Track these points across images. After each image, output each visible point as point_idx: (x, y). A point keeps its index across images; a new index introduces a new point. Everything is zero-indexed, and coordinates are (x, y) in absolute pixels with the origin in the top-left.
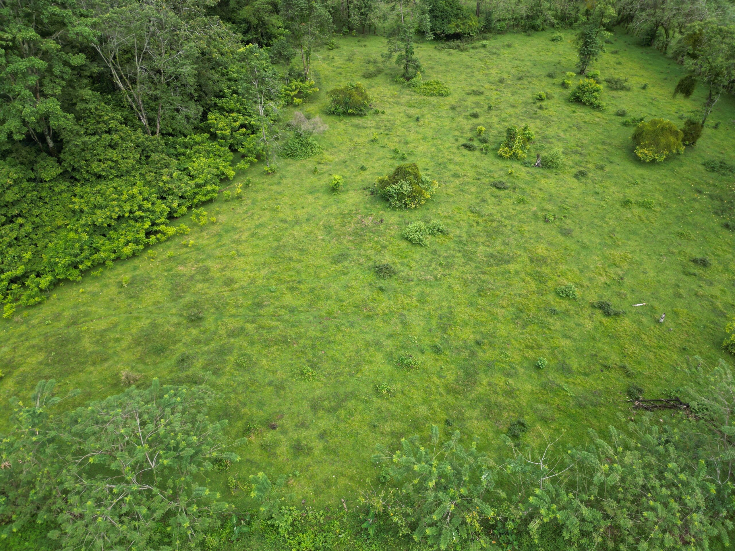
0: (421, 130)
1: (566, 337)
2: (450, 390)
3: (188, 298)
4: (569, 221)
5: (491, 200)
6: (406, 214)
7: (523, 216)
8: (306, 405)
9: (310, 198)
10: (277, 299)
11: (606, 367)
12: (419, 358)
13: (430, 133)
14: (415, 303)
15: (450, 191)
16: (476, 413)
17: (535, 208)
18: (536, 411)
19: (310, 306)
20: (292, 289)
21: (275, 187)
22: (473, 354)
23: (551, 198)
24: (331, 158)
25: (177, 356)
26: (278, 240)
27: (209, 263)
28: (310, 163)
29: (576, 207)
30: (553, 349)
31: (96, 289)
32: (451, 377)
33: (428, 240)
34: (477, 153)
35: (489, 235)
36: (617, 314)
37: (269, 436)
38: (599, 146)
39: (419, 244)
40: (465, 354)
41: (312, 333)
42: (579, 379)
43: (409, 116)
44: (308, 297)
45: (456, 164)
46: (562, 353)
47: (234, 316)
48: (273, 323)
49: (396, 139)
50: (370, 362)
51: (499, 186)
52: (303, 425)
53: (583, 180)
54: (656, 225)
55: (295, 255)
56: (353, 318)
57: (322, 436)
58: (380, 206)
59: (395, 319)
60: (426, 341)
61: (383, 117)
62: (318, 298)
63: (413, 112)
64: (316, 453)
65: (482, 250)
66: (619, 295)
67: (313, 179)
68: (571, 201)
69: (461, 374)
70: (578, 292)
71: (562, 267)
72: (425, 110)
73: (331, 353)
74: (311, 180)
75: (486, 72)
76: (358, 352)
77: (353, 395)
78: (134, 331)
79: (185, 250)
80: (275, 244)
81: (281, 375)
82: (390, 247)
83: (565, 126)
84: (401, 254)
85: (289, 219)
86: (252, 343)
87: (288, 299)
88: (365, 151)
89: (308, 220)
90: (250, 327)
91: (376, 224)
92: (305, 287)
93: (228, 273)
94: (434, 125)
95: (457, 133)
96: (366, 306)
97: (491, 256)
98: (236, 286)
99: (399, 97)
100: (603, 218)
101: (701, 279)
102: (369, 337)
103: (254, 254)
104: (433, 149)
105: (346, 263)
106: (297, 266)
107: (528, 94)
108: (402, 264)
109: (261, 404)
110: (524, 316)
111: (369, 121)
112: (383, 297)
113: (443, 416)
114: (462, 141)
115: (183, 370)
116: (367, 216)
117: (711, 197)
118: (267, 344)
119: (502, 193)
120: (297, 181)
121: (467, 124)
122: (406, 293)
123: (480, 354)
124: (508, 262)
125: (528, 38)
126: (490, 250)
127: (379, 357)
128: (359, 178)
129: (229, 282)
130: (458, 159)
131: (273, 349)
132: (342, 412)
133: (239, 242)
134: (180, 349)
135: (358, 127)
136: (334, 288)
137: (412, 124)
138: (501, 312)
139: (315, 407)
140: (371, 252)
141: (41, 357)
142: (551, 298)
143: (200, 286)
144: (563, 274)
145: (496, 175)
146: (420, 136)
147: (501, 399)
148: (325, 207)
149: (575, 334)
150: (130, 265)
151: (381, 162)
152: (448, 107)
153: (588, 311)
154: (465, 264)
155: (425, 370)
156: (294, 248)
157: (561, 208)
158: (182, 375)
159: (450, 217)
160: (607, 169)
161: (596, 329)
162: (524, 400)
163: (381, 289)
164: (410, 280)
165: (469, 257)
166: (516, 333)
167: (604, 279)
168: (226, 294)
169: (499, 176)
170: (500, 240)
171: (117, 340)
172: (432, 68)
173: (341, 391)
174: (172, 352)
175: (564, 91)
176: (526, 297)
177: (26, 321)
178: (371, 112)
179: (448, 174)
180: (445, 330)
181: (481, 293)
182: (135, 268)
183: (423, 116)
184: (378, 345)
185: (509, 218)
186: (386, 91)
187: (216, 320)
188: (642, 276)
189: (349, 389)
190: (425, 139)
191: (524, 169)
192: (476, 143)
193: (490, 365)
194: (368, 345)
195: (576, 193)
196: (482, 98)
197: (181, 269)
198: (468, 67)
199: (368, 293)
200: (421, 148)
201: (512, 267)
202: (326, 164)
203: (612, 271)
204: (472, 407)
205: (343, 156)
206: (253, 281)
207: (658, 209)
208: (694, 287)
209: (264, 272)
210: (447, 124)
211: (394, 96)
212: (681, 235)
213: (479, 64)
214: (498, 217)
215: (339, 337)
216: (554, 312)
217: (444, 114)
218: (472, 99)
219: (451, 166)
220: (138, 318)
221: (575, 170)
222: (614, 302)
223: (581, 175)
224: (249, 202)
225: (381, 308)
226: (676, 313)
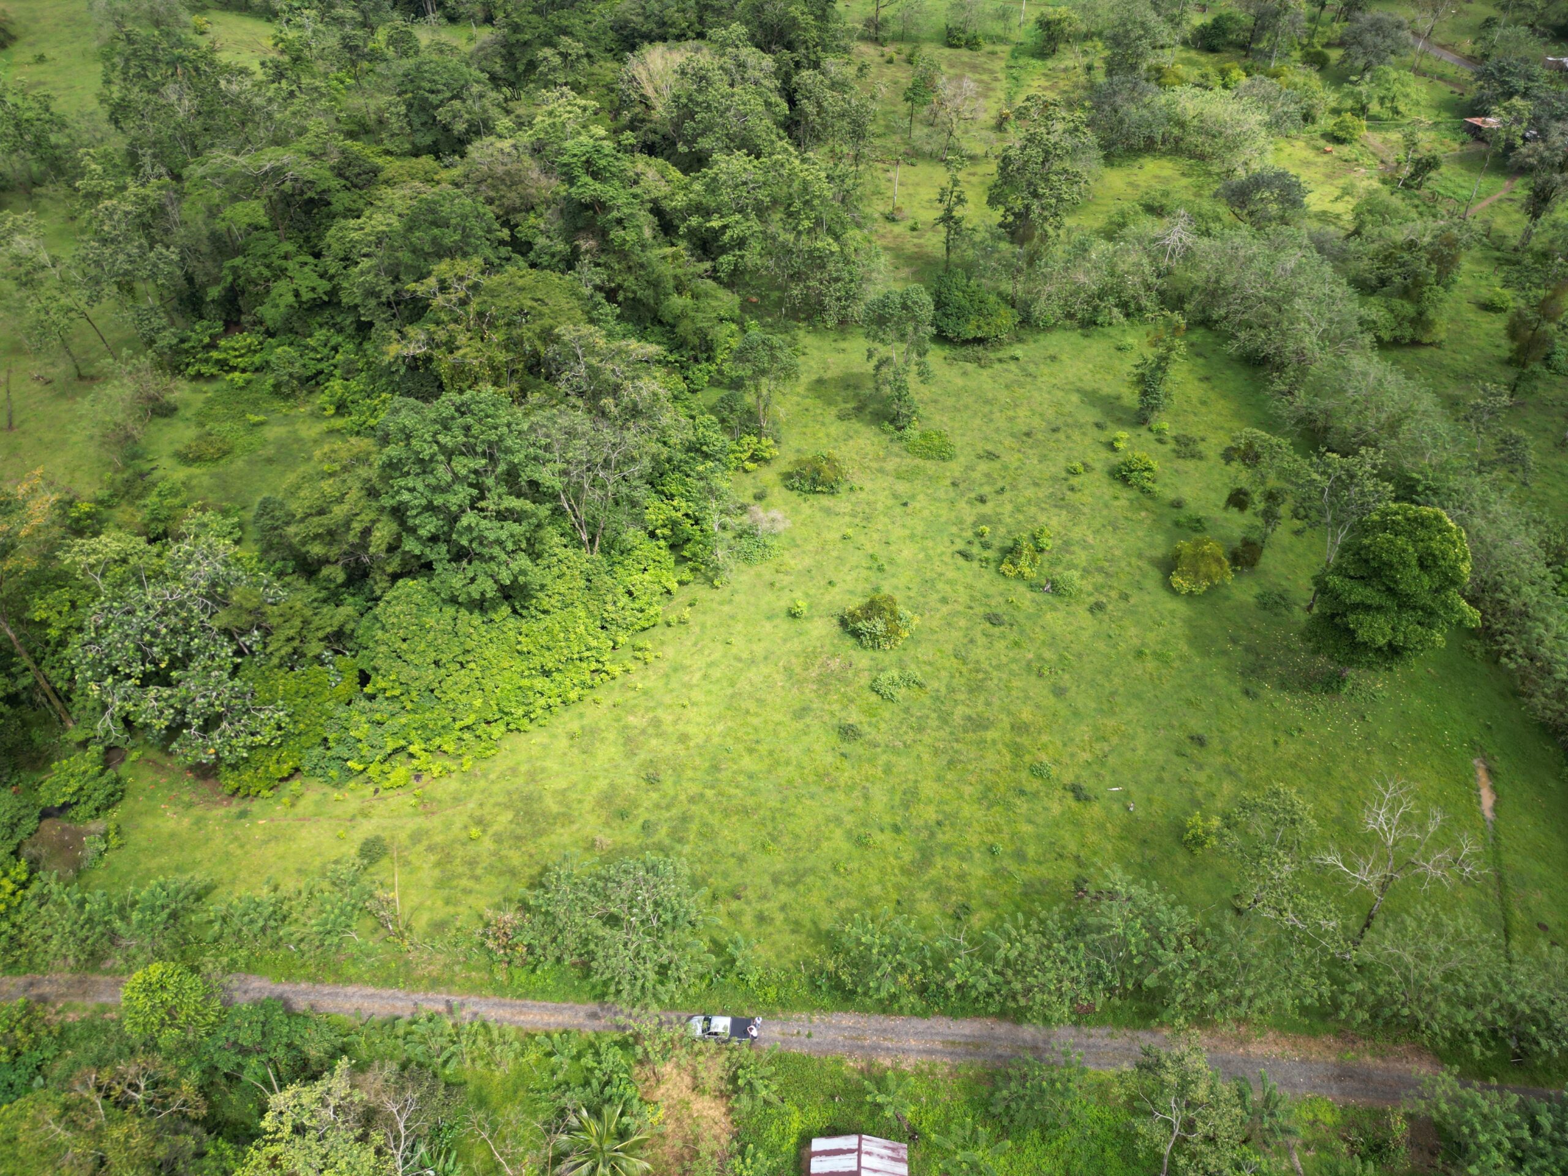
0: (909, 522)
1: (1030, 821)
2: (905, 871)
3: (643, 756)
4: (1067, 676)
5: (981, 640)
6: (879, 654)
7: (1014, 667)
8: (767, 880)
9: (768, 626)
10: (733, 760)
11: (1061, 856)
12: (878, 837)
13: (920, 529)
14: (880, 774)
15: (935, 624)
16: (927, 895)
17: (1030, 656)
18: (983, 896)
19: (769, 772)
20: (751, 751)
21: (726, 608)
22: (932, 835)
23: (1052, 642)
24: (792, 562)
25: (641, 821)
26: (732, 684)
27: (660, 713)
28: (766, 570)
29: (1079, 656)
30: (1013, 835)
31: (546, 741)
32: (907, 857)
33: (901, 693)
34: (975, 565)
35: (971, 691)
36: (1087, 799)
37: (735, 905)
38: (1134, 560)
39: (891, 699)
40: (925, 834)
41: (772, 804)
42: (1032, 867)
43: (895, 496)
44: (767, 761)
45: (949, 582)
46: (1022, 839)
47: (692, 780)
48: (733, 791)
49: (876, 536)
50: (829, 839)
51: (993, 619)
52: (764, 897)
53: (1100, 615)
54: (1167, 687)
55: (752, 707)
56: (814, 789)
57: (783, 908)
58: (851, 641)
59: (856, 793)
60: (887, 819)
61: (862, 495)
62: (778, 763)
63: (902, 487)
64: (778, 923)
65: (960, 711)
66: (1098, 775)
67: (769, 597)
68: (1076, 647)
69: (918, 856)
70: (1054, 771)
71: (1045, 738)
72: (918, 484)
73: (790, 827)
74: (768, 598)
75: (1011, 413)
76: (818, 827)
77: (812, 870)
78: (594, 792)
79: (632, 694)
80: (729, 691)
81: (742, 847)
82: (858, 702)
83: (1097, 524)
84: (870, 711)
85: (744, 656)
86: (712, 811)
87: (747, 762)
88: (835, 554)
89: (766, 658)
90: (709, 793)
91: (844, 669)
92: (763, 749)
93: (681, 727)
94: (926, 513)
95: (954, 530)
96: (828, 775)
97: (969, 718)
98: (692, 744)
99: (884, 459)
100: (1107, 674)
101: (1192, 761)
102: (830, 811)
103: (708, 704)
104: (921, 556)
105: (808, 720)
106: (755, 721)
107: (1062, 462)
108: (870, 724)
109: (725, 875)
110: (991, 796)
111: (842, 503)
112: (846, 764)
113: (895, 896)
114: (960, 545)
115: (648, 836)
116: (834, 655)
117: (1248, 649)
118: (726, 813)
119: (996, 630)
120: (752, 600)
121: (969, 513)
122: (872, 761)
123: (940, 836)
124: (986, 728)
125: (1085, 342)
126: (968, 711)
127: (838, 833)
128: (828, 597)
129: (684, 738)
130: (951, 574)
131: (734, 819)
132: (801, 888)
133: (689, 686)
134: (642, 815)
135: (828, 511)
136: (795, 752)
137: (899, 510)
138: (967, 790)
139: (776, 880)
140: (836, 707)
141: (510, 815)
142: (1024, 775)
143: (654, 742)
144: (1044, 747)
145: (993, 603)
146: (908, 532)
147: (952, 883)
148: (785, 641)
149: (1039, 820)
150: (576, 709)
151: (854, 574)
152: (948, 482)
153: (1058, 794)
154: (939, 728)
155: (883, 851)
156: (751, 696)
157: (1062, 658)
158: (650, 841)
159: (930, 664)
160: (1132, 601)
161: (1063, 814)
162: (974, 885)
163: (843, 755)
164: (876, 746)
165: (945, 719)
166: (980, 814)
167: (1087, 756)
168: (682, 753)
169: (997, 604)
170: (982, 699)
171: (580, 801)
172: (936, 401)
173: (801, 866)
174: (636, 817)
175: (1111, 455)
176: (997, 773)
177: (485, 776)
178: (846, 486)
179: (935, 596)
180: (907, 808)
181: (951, 763)
182: (581, 716)
183: (913, 497)
184: (838, 820)
185: (998, 668)
186: (869, 448)
187: (675, 783)
188: (1129, 755)
189: (808, 865)
190: (912, 537)
191: (1030, 595)
192: (975, 550)
193: (947, 848)
194: (828, 820)
195: (1085, 636)
196: (997, 465)
197: (632, 720)
198: (987, 402)
199: (829, 759)
200: (906, 553)
201: (990, 735)
202: (787, 573)
203: (1097, 746)
204: (924, 888)
205: (808, 561)
206: (708, 739)
207: (1177, 664)
208: (1181, 770)
209: (720, 727)
210: (945, 514)
211: (877, 458)
212: (1189, 703)
213: (1004, 397)
214: (985, 665)
215: (799, 810)
216: (1022, 792)
217: (941, 494)
218: (983, 466)
219: (940, 586)
220: (596, 778)
221: (1092, 600)
222: (1088, 783)
223: (1097, 608)
224: (697, 629)
225: (844, 778)
226: (1150, 800)
